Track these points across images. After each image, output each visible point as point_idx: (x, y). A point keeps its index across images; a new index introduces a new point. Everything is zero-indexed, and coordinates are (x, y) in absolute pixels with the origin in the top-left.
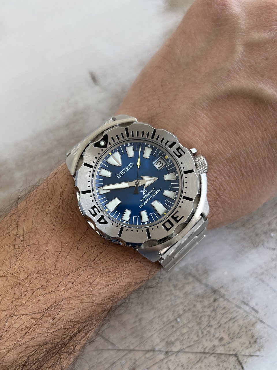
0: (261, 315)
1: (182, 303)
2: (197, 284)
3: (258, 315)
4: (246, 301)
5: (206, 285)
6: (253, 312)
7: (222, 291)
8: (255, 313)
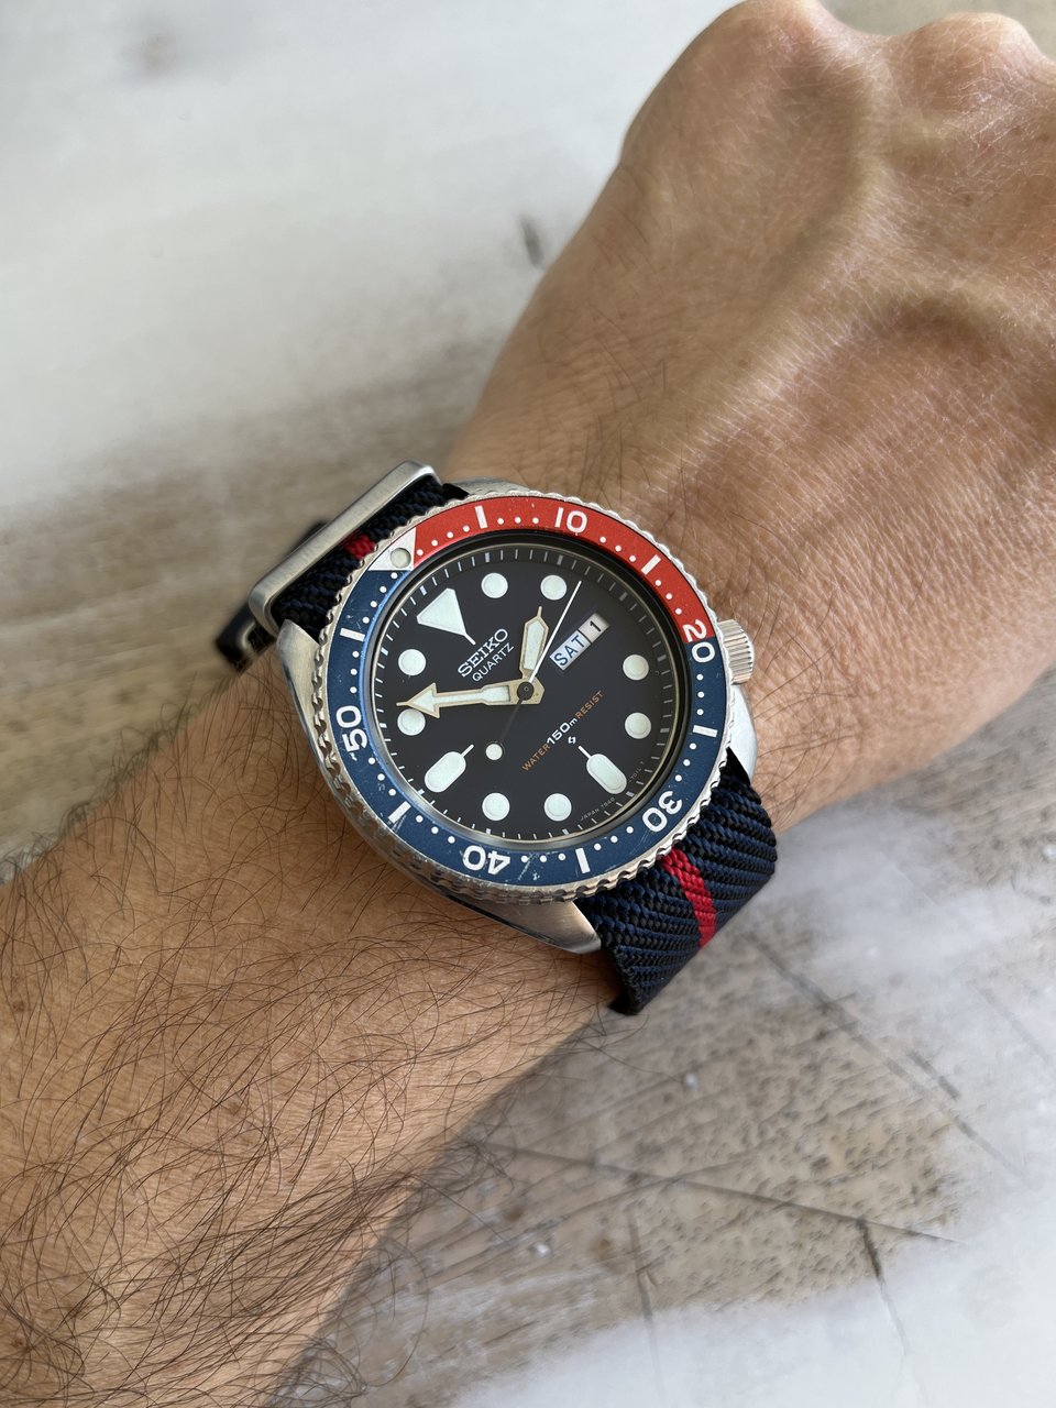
0: (966, 1107)
1: (710, 1028)
2: (771, 976)
3: (956, 1107)
4: (923, 1053)
5: (801, 982)
6: (941, 1095)
7: (852, 1010)
8: (948, 1096)
